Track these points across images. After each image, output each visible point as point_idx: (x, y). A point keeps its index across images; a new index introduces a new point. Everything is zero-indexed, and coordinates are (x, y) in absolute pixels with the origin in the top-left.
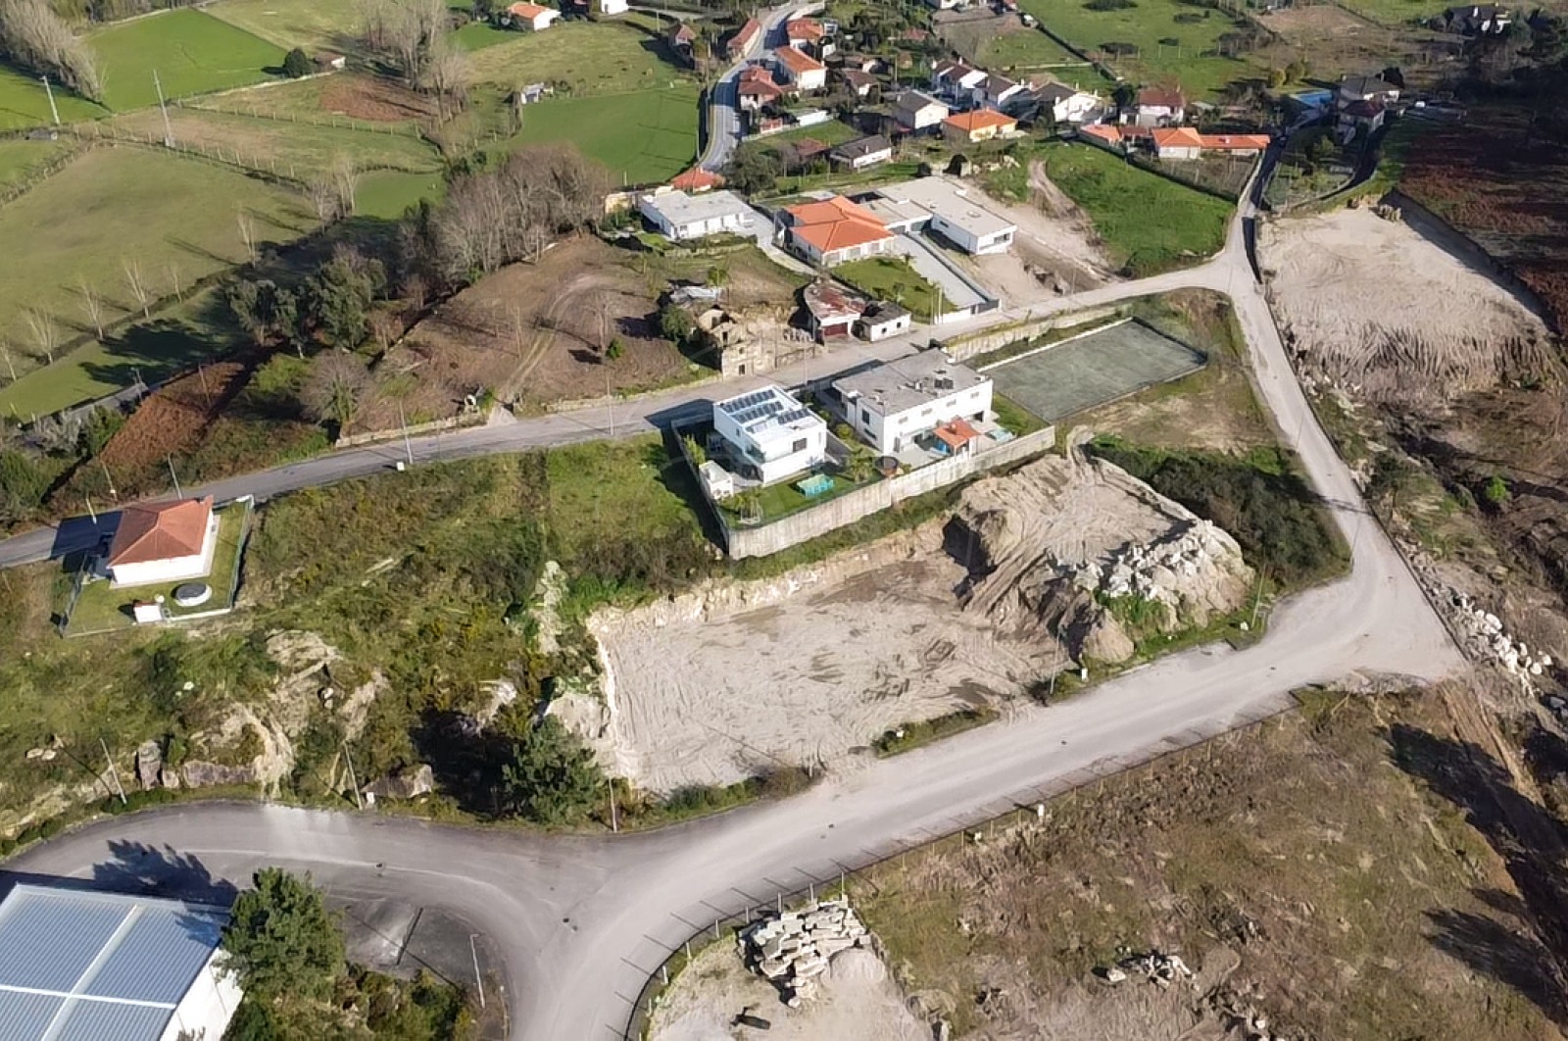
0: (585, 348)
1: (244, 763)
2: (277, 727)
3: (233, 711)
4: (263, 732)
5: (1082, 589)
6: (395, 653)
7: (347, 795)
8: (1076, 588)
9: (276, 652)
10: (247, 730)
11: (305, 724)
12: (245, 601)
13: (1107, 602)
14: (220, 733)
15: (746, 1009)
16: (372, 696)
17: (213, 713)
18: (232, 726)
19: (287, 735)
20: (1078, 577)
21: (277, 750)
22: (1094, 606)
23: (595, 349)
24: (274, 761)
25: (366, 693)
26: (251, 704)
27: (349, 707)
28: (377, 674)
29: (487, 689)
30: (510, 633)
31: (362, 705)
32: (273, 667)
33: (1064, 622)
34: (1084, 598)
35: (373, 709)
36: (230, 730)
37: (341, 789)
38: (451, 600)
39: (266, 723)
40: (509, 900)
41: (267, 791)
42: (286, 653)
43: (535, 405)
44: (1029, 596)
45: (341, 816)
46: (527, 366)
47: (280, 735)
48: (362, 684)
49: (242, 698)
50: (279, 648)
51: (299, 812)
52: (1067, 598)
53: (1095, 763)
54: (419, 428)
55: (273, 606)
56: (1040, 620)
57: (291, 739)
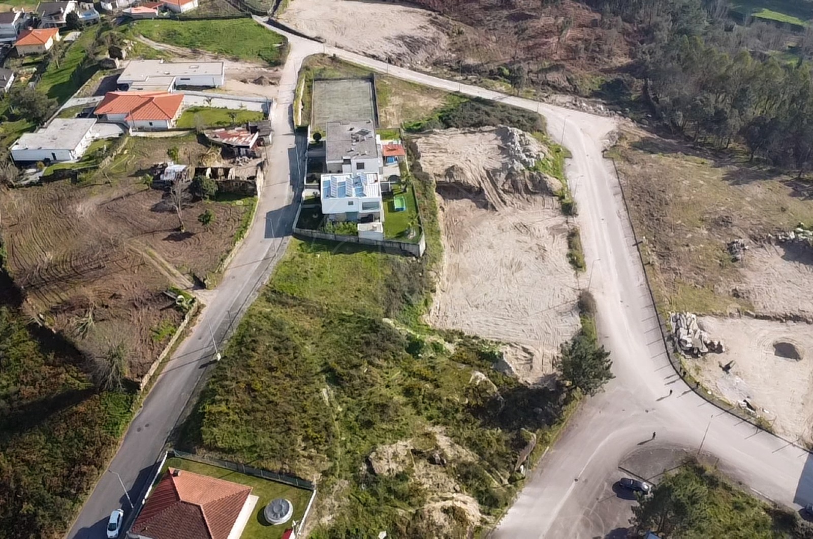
0: (169, 234)
1: (467, 524)
2: (449, 495)
3: (429, 511)
4: (449, 503)
5: (523, 171)
6: (419, 413)
7: (512, 480)
8: (520, 172)
9: (389, 471)
10: (445, 511)
11: (452, 480)
12: (315, 478)
13: (535, 169)
14: (441, 527)
15: (720, 366)
16: (445, 438)
17: (423, 524)
18: (439, 518)
19: (457, 492)
20: (515, 168)
21: (465, 503)
22: (535, 173)
23: (179, 229)
24: (472, 508)
25: (443, 441)
26: (428, 500)
27: (450, 454)
28: (430, 429)
29: (478, 381)
30: (431, 358)
31: (452, 445)
32: (402, 477)
33: (530, 188)
34: (527, 173)
35: (456, 440)
36: (442, 520)
37: (506, 482)
38: (387, 373)
39: (445, 499)
40: (624, 430)
41: (486, 523)
42: (393, 466)
43: (213, 275)
44: (506, 187)
45: (526, 489)
46: (162, 265)
47: (455, 495)
48: (435, 439)
49: (421, 503)
50: (387, 468)
51: (512, 511)
52: (522, 178)
53: (620, 217)
54: (175, 337)
55: (330, 464)
56: (520, 194)
57: (460, 492)
